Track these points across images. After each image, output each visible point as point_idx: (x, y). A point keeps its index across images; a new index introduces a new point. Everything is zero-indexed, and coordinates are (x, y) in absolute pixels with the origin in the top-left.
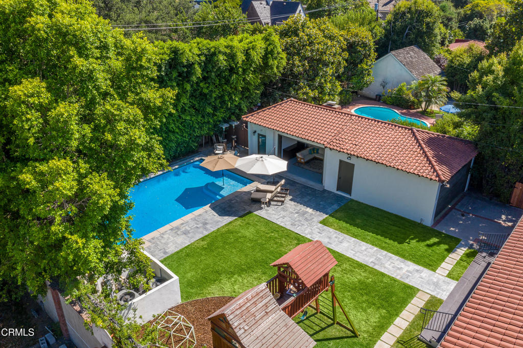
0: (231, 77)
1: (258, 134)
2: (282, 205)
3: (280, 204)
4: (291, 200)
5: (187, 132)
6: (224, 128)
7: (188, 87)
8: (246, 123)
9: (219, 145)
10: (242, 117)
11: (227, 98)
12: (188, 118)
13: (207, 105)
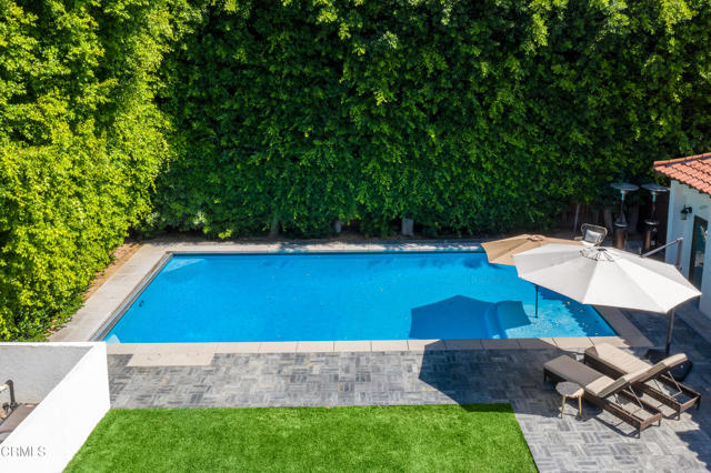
0: (644, 61)
1: (696, 218)
2: (632, 435)
3: (628, 428)
4: (683, 436)
5: (517, 178)
6: (623, 192)
7: (515, 65)
8: (667, 180)
9: (594, 230)
10: (656, 163)
11: (633, 117)
12: (521, 144)
13: (575, 124)
